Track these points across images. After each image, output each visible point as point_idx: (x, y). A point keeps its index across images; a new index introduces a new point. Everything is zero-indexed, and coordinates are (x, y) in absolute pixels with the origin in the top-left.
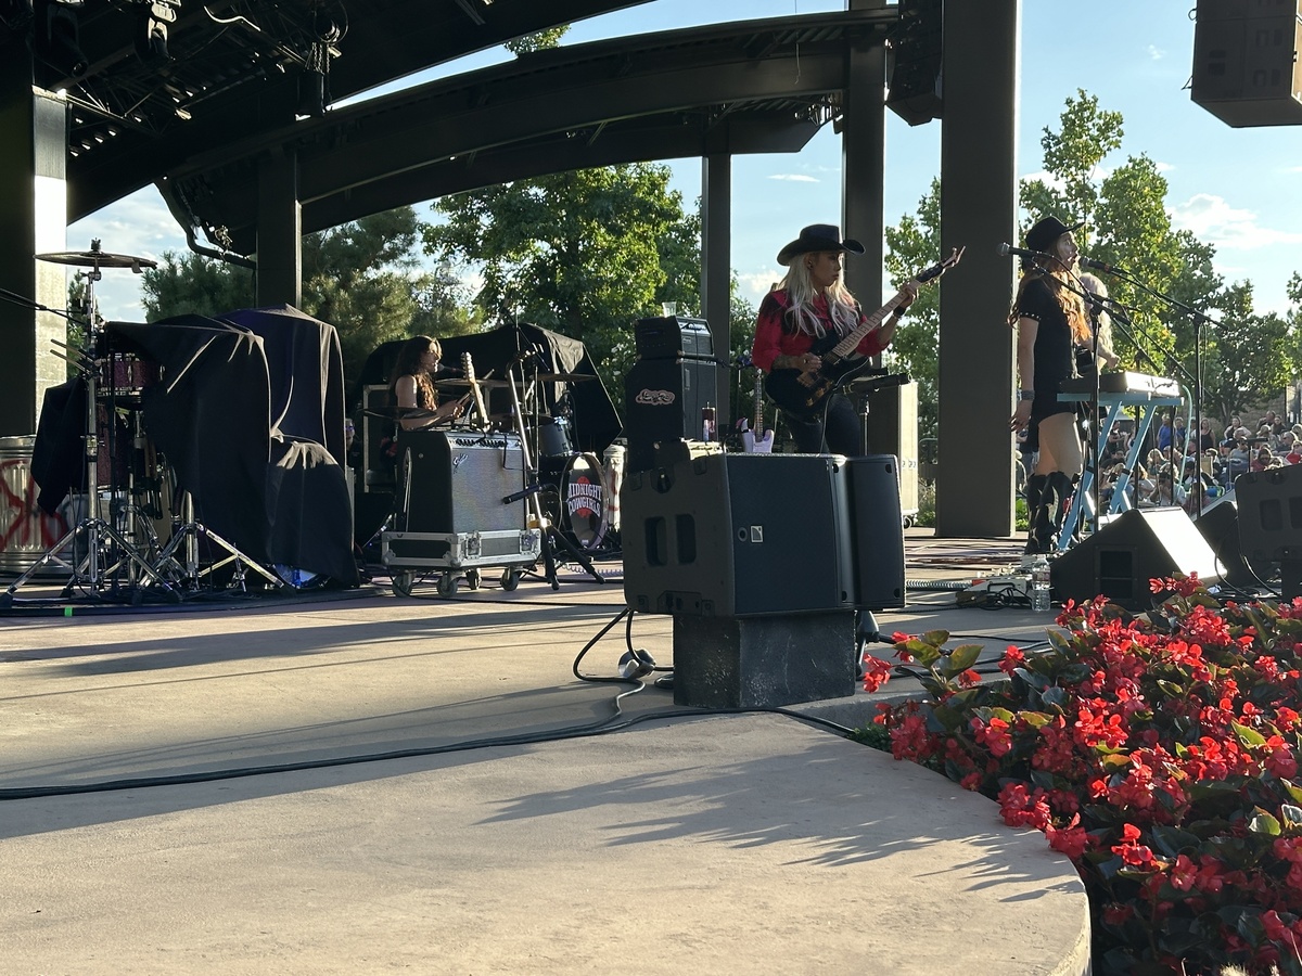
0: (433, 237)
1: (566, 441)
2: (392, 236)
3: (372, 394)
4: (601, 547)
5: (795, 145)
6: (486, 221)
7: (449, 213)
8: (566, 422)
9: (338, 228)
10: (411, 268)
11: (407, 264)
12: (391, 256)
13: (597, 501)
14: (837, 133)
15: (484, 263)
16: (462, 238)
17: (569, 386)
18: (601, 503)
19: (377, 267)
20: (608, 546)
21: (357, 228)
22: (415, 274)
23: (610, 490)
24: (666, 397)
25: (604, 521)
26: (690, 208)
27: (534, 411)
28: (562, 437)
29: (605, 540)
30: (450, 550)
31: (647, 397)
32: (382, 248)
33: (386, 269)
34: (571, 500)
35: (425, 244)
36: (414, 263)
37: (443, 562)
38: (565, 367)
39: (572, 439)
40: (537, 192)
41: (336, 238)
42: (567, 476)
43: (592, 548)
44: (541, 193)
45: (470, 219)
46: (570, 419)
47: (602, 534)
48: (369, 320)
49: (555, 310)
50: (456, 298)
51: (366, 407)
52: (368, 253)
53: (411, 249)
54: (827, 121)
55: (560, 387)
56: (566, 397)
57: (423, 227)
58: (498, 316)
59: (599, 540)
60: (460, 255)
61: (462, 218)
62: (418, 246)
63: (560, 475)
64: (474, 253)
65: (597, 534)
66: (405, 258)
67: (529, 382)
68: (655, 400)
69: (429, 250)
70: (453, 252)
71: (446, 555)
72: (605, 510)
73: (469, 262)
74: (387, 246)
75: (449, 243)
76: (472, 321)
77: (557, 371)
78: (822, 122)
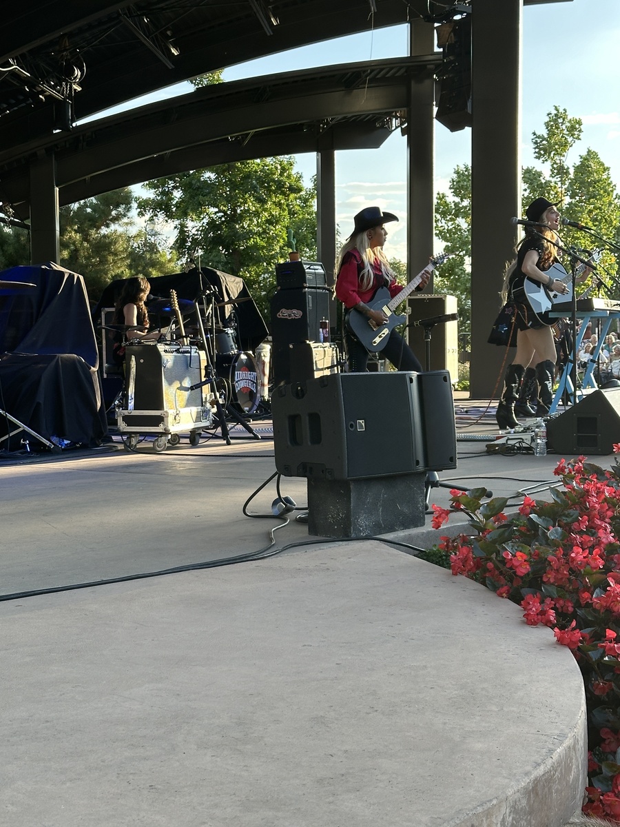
0: (144, 205)
1: (233, 343)
2: (117, 206)
3: (107, 314)
4: (257, 412)
5: (376, 144)
6: (177, 194)
7: (154, 190)
8: (232, 331)
9: (82, 202)
10: (129, 227)
11: (127, 224)
12: (116, 219)
13: (254, 382)
14: (403, 135)
15: (177, 222)
16: (162, 206)
17: (235, 308)
18: (256, 384)
19: (108, 226)
20: (261, 411)
21: (95, 201)
22: (133, 231)
23: (262, 374)
24: (296, 314)
25: (258, 395)
26: (308, 184)
27: (212, 323)
28: (230, 341)
29: (259, 407)
30: (163, 421)
31: (284, 313)
32: (111, 215)
33: (113, 227)
34: (237, 382)
35: (139, 210)
36: (131, 223)
37: (160, 429)
38: (232, 296)
39: (237, 342)
40: (209, 175)
41: (81, 208)
42: (234, 367)
43: (251, 412)
44: (213, 176)
45: (167, 194)
46: (235, 329)
47: (257, 403)
48: (103, 261)
49: (223, 252)
50: (158, 246)
51: (103, 324)
52: (101, 217)
53: (129, 214)
54: (396, 128)
55: (228, 309)
56: (233, 315)
57: (137, 199)
58: (187, 256)
59: (255, 408)
60: (161, 216)
61: (163, 193)
62: (134, 211)
63: (229, 366)
64: (170, 216)
65: (254, 404)
66: (125, 220)
67: (208, 305)
68: (290, 315)
69: (141, 214)
70: (156, 215)
71: (162, 425)
72: (259, 388)
73: (167, 221)
74: (114, 213)
75: (154, 209)
76: (170, 261)
77: (226, 299)
78: (393, 129)
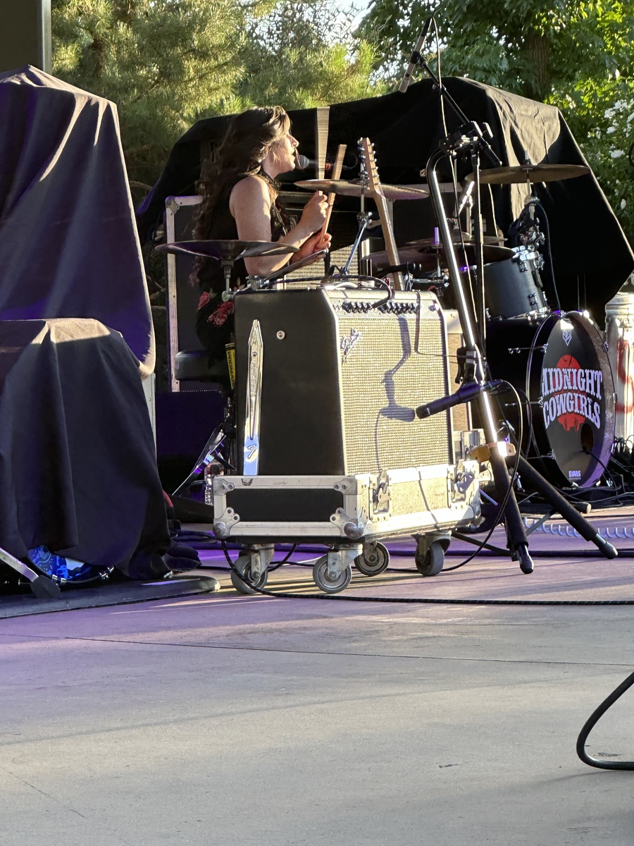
1: (534, 289)
3: (182, 214)
4: (604, 484)
8: (532, 256)
13: (594, 399)
17: (536, 189)
18: (602, 403)
20: (617, 481)
23: (617, 378)
25: (607, 436)
27: (476, 233)
28: (527, 284)
29: (611, 470)
30: (342, 506)
34: (547, 398)
37: (332, 527)
38: (529, 156)
39: (546, 287)
42: (539, 356)
43: (587, 485)
46: (541, 250)
47: (605, 458)
49: (502, 42)
50: (324, 29)
51: (171, 238)
55: (520, 195)
56: (532, 209)
58: (399, 56)
59: (599, 471)
63: (525, 354)
65: (596, 460)
67: (463, 184)
71: (336, 516)
72: (609, 415)
76: (354, 70)
77: (513, 162)
